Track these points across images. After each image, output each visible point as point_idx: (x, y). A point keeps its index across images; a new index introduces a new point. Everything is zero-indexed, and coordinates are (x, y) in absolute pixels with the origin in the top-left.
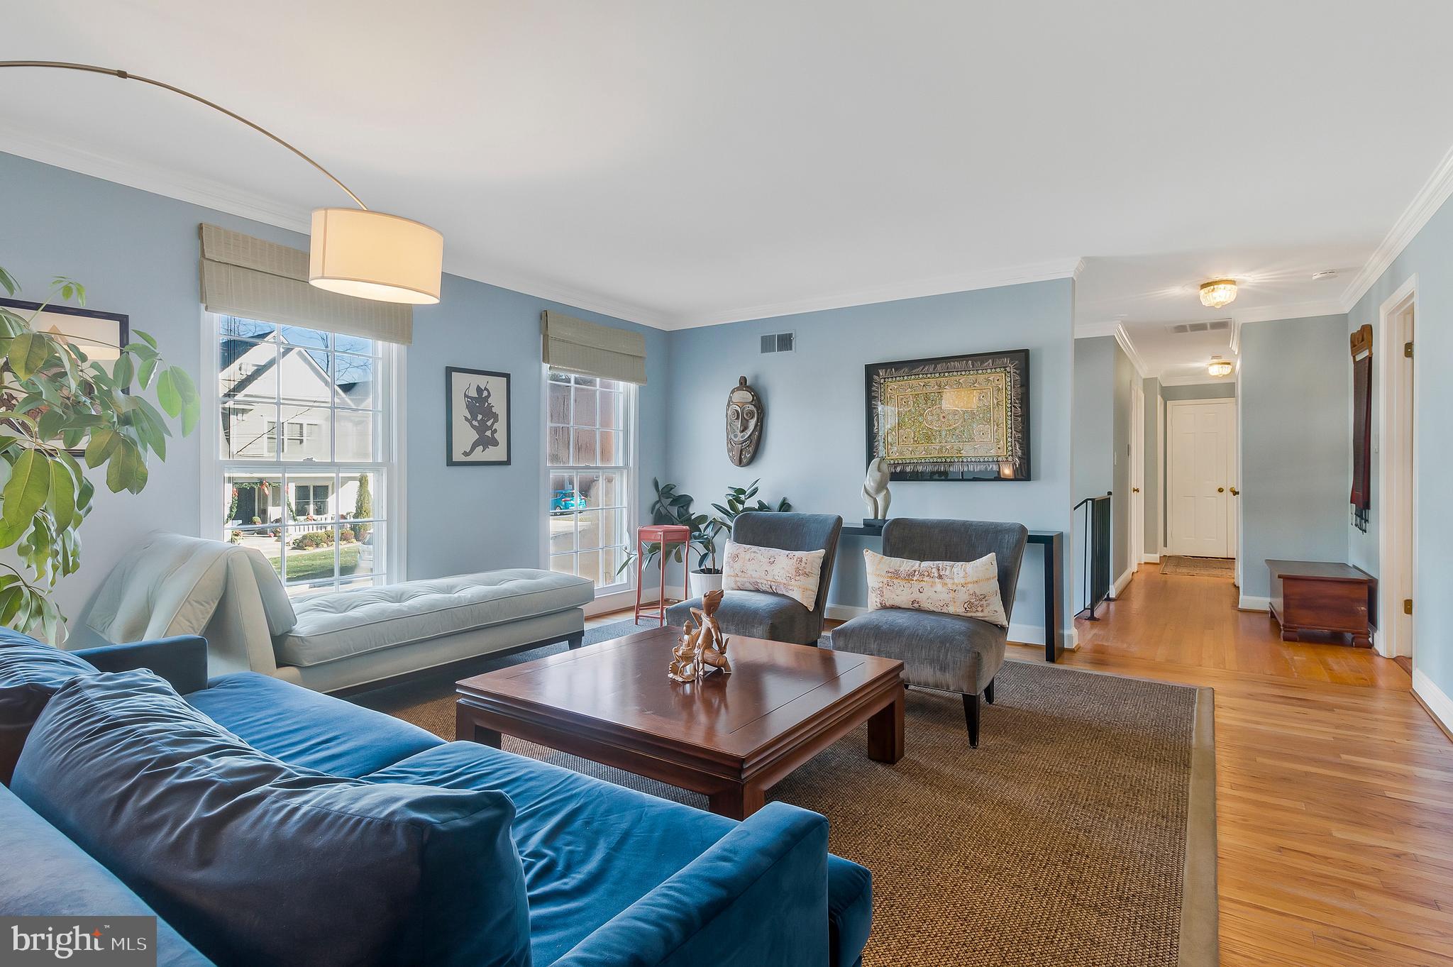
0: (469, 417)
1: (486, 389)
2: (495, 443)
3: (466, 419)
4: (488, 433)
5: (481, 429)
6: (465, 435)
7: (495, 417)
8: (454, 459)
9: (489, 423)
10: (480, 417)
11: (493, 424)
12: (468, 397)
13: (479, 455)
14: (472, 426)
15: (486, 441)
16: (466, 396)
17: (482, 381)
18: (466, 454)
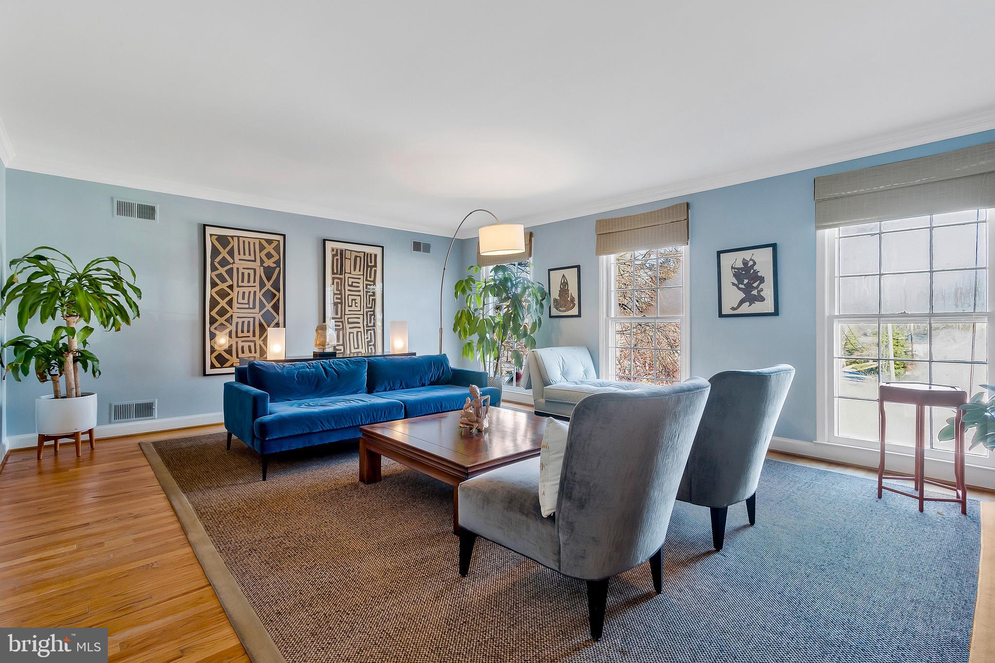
0: (736, 282)
1: (751, 260)
2: (762, 299)
3: (734, 284)
4: (755, 292)
5: (748, 290)
6: (732, 296)
7: (762, 280)
8: (723, 313)
9: (755, 285)
10: (746, 281)
11: (759, 285)
12: (735, 268)
13: (745, 308)
14: (739, 289)
15: (750, 299)
16: (732, 268)
17: (747, 255)
18: (733, 309)
